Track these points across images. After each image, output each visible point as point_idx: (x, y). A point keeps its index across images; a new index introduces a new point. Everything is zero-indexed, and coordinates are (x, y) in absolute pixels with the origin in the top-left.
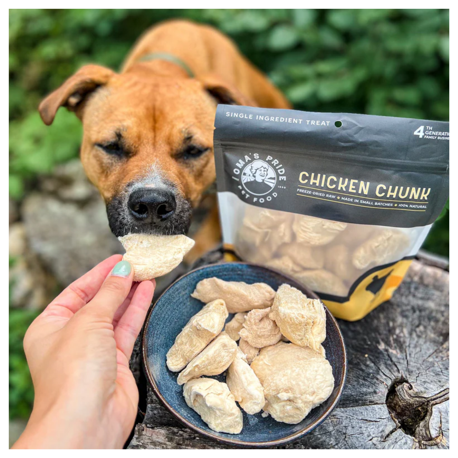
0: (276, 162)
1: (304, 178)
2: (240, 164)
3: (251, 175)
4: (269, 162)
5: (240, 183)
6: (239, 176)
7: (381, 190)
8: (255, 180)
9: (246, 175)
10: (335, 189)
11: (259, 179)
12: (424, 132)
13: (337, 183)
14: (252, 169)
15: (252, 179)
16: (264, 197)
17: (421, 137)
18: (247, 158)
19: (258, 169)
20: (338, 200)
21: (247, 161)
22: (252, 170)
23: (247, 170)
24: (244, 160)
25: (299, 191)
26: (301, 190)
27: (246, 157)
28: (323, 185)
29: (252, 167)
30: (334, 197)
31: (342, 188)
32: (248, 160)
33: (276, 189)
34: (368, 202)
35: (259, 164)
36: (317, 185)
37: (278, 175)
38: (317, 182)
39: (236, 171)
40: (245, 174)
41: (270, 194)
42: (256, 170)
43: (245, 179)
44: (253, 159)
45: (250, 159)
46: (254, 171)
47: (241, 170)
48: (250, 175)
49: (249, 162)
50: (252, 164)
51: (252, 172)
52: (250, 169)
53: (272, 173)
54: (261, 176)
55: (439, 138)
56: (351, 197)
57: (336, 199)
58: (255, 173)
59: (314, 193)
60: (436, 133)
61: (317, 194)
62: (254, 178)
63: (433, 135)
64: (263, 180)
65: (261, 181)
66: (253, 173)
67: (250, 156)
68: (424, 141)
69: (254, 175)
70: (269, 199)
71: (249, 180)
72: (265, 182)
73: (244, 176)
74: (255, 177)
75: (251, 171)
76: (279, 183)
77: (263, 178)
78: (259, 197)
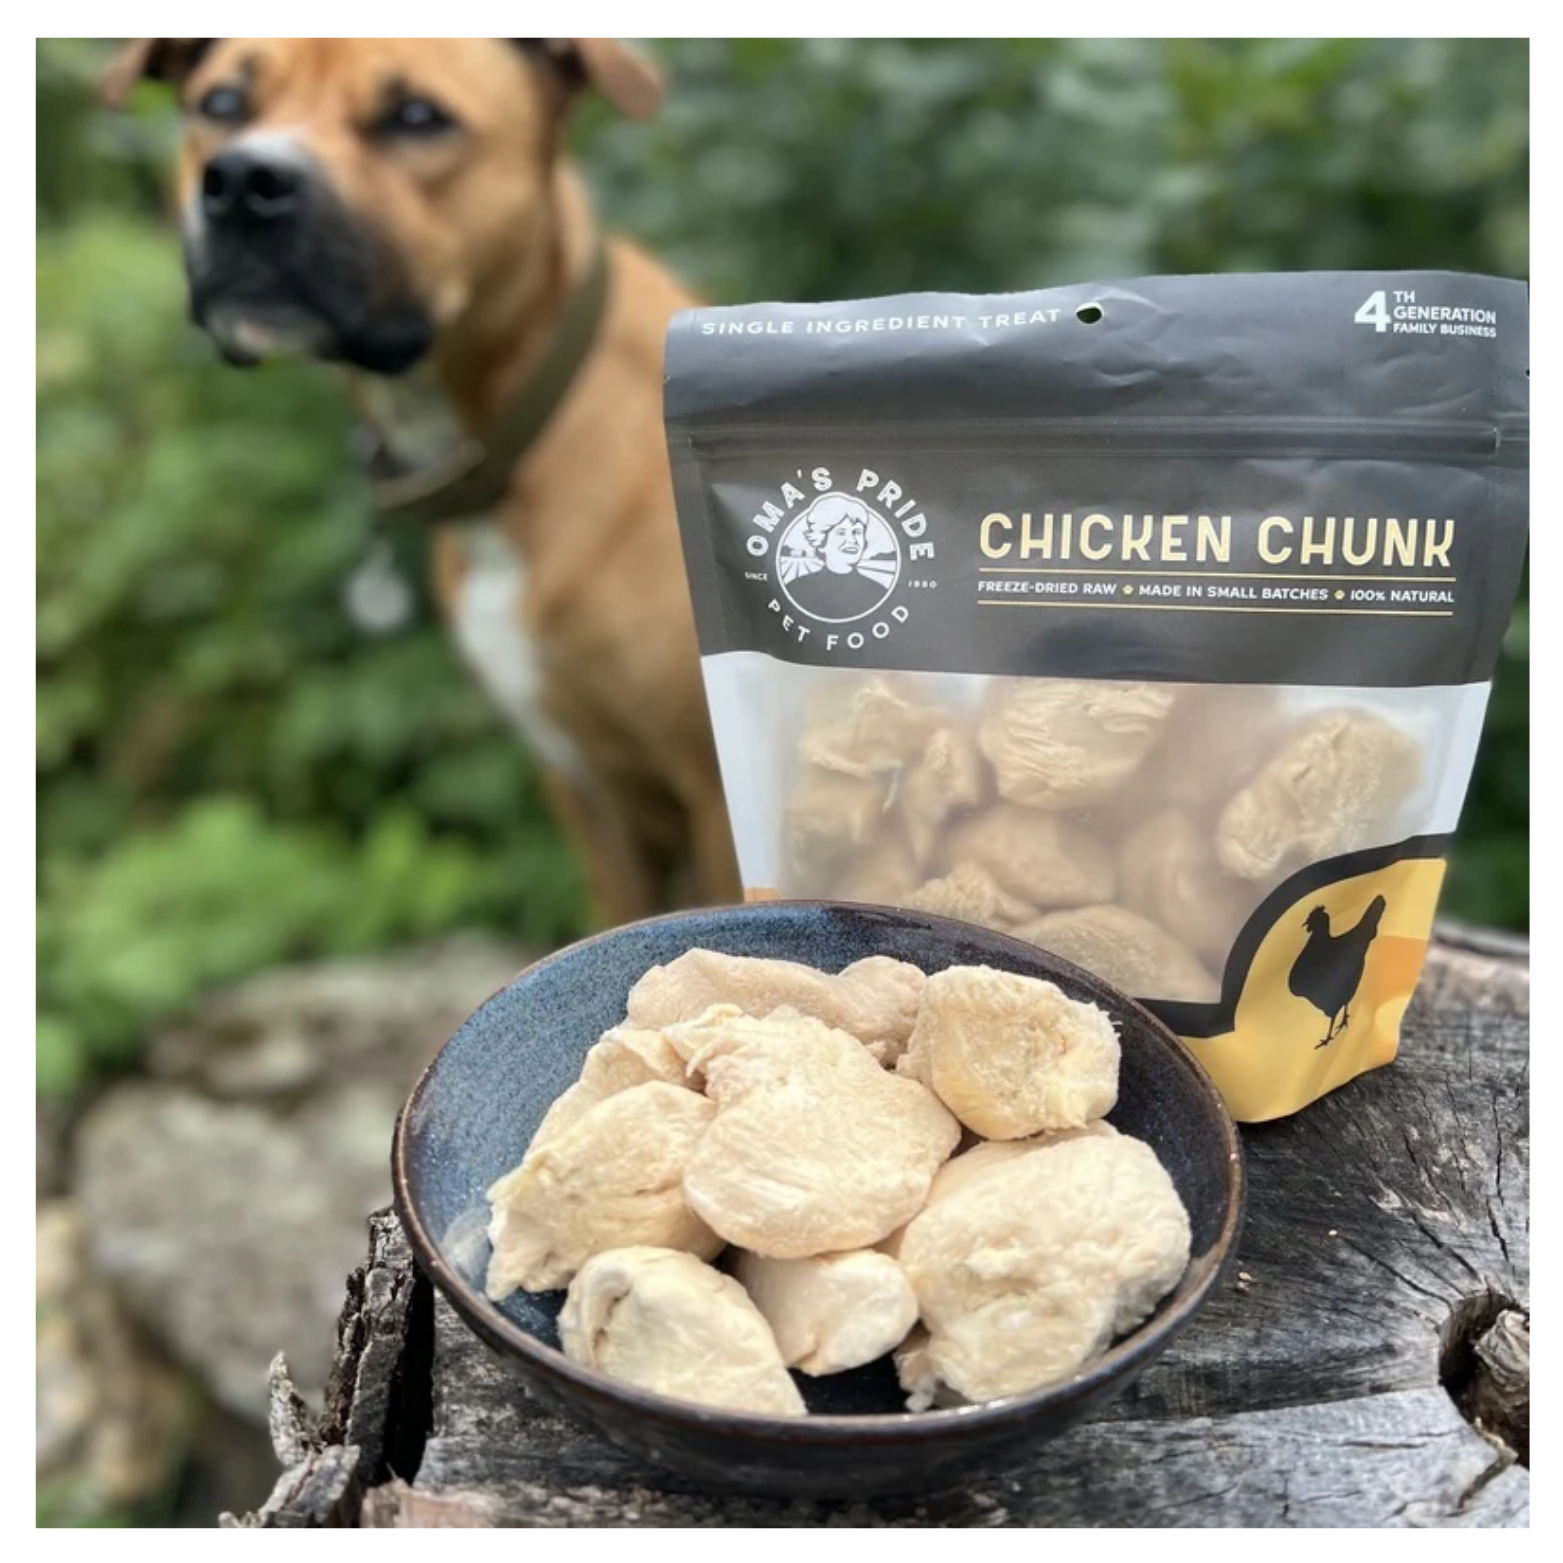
0: (891, 492)
1: (999, 536)
2: (769, 516)
3: (810, 551)
4: (870, 496)
5: (771, 589)
6: (766, 564)
7: (1278, 540)
8: (825, 568)
9: (793, 553)
10: (1113, 560)
11: (839, 565)
12: (1390, 311)
13: (1115, 537)
14: (811, 531)
15: (815, 566)
16: (864, 626)
17: (1381, 328)
18: (790, 491)
19: (832, 527)
20: (1127, 599)
21: (790, 505)
22: (813, 536)
23: (794, 537)
24: (780, 501)
25: (984, 589)
26: (990, 586)
27: (787, 488)
28: (1065, 554)
29: (810, 524)
30: (1110, 589)
31: (1134, 552)
32: (796, 501)
33: (901, 593)
34: (1235, 592)
35: (834, 508)
36: (1047, 555)
37: (905, 542)
38: (1046, 545)
39: (755, 545)
40: (786, 551)
41: (884, 614)
42: (826, 532)
43: (789, 570)
44: (811, 493)
45: (801, 496)
46: (818, 537)
47: (773, 538)
48: (804, 554)
49: (801, 506)
50: (808, 514)
51: (811, 542)
52: (805, 533)
53: (882, 537)
54: (845, 551)
55: (1445, 329)
56: (1172, 581)
57: (1119, 596)
58: (824, 544)
59: (1039, 587)
60: (1432, 312)
61: (1049, 587)
62: (821, 563)
63: (1423, 320)
64: (854, 566)
65: (849, 569)
66: (817, 543)
67: (798, 485)
68: (1395, 345)
69: (821, 550)
70: (881, 631)
71: (803, 572)
72: (862, 572)
73: (784, 559)
74: (822, 557)
75: (807, 537)
76: (913, 569)
77: (853, 559)
78: (843, 631)
